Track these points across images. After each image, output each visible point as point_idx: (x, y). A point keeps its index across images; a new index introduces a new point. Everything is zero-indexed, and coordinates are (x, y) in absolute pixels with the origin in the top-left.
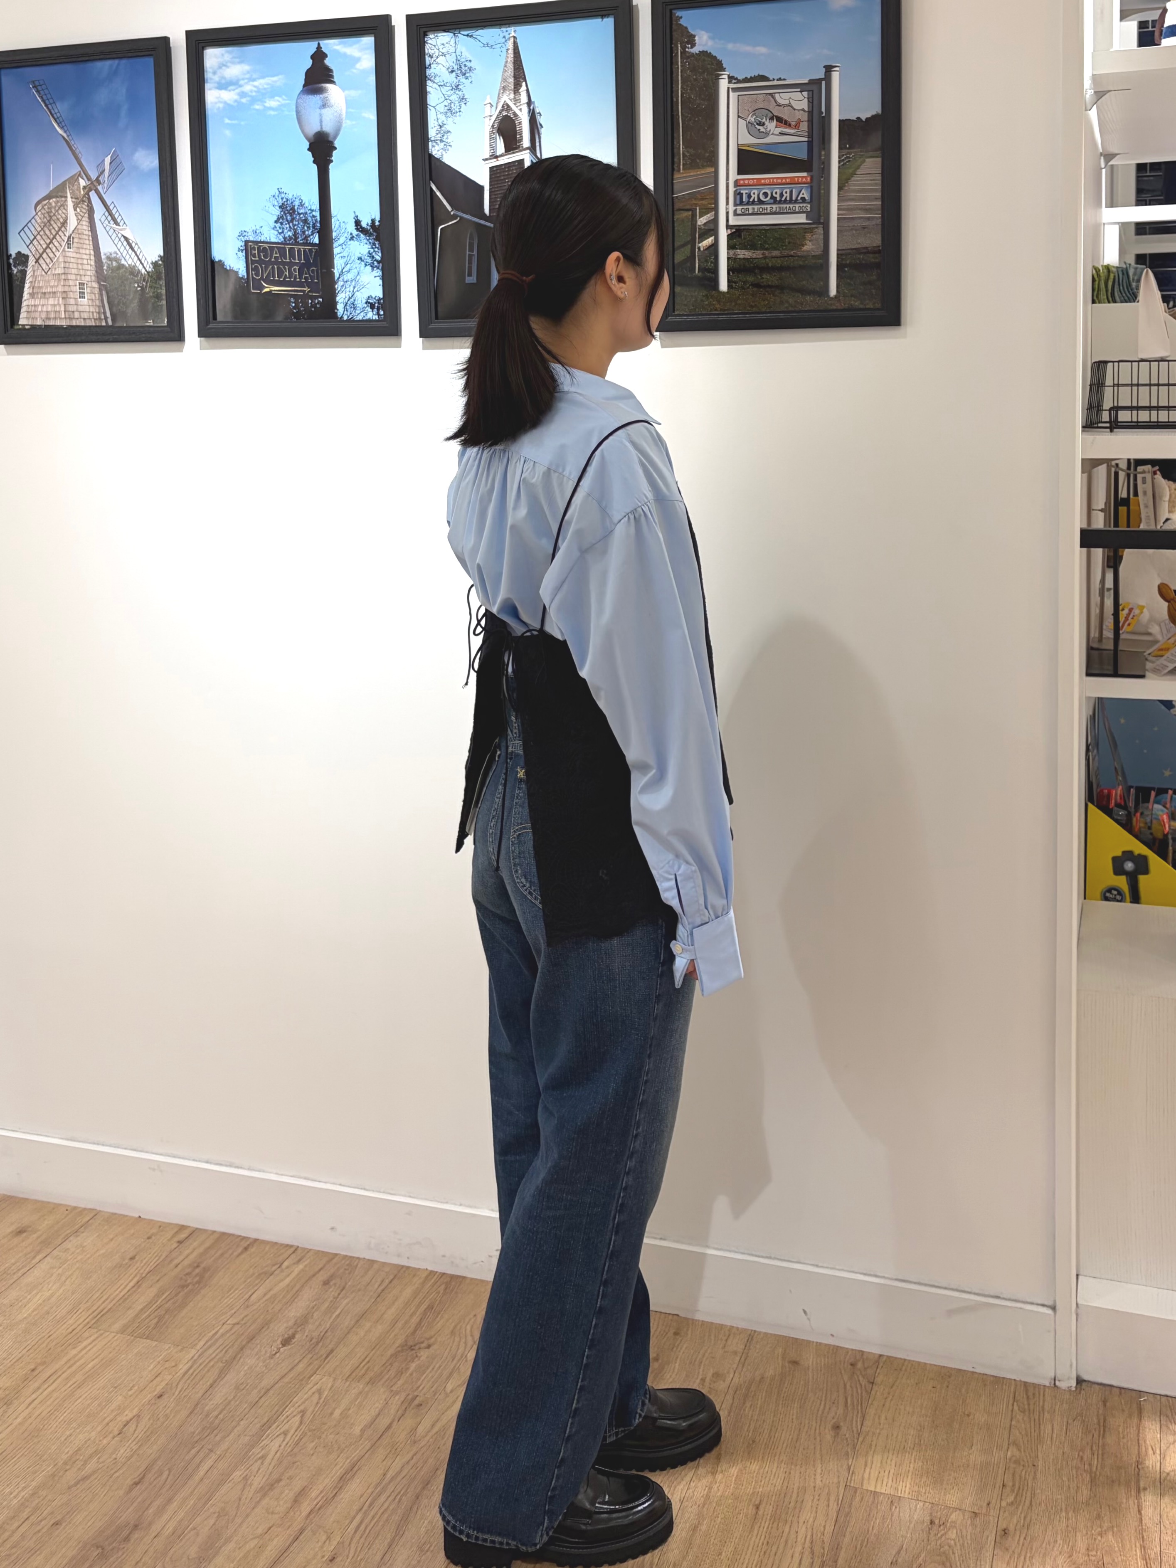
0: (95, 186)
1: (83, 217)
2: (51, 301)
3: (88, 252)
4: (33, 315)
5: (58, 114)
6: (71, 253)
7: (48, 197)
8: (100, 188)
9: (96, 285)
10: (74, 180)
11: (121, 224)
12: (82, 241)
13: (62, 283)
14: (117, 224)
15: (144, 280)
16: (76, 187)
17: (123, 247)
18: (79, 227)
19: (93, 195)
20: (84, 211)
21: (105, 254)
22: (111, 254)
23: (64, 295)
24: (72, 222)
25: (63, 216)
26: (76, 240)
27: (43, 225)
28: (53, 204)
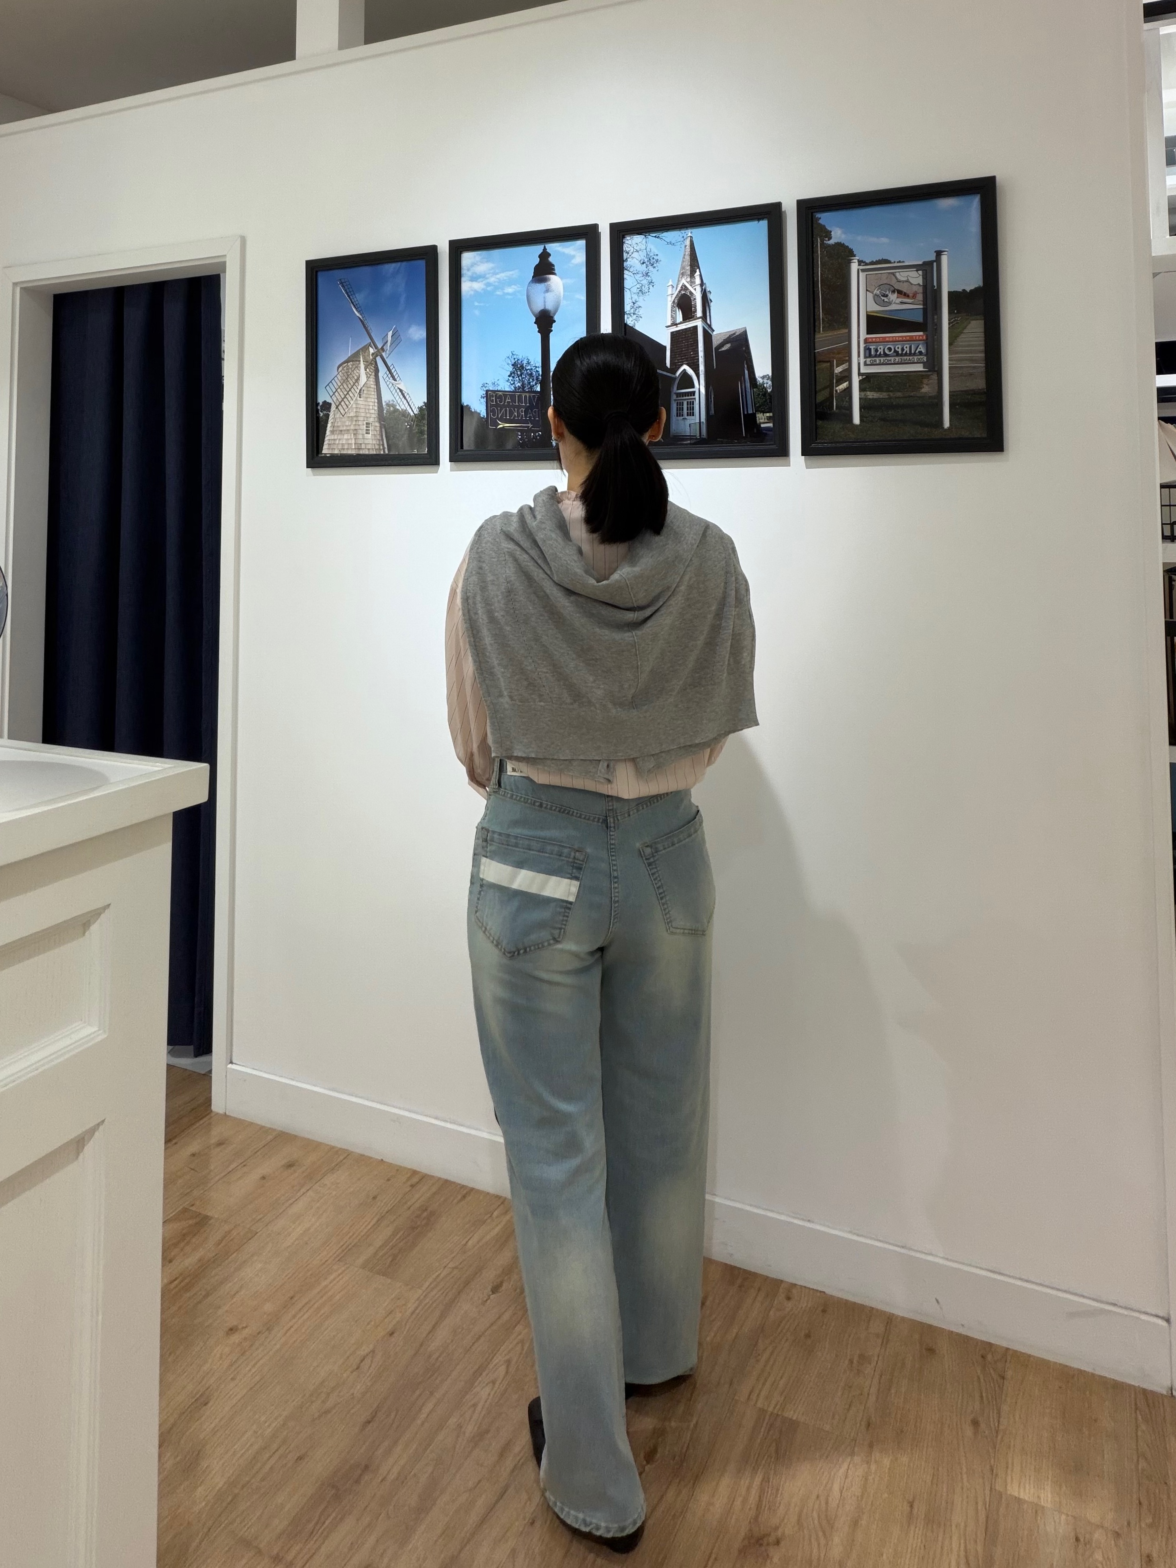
0: (380, 353)
1: (370, 375)
2: (346, 436)
3: (373, 400)
4: (332, 447)
5: (355, 300)
6: (361, 401)
7: (347, 362)
8: (384, 354)
9: (377, 424)
10: (365, 349)
11: (397, 380)
12: (369, 393)
13: (354, 423)
14: (395, 380)
15: (412, 421)
16: (366, 354)
17: (398, 397)
18: (368, 382)
19: (379, 359)
20: (372, 371)
21: (385, 402)
22: (389, 402)
23: (355, 432)
24: (363, 379)
25: (357, 374)
26: (365, 392)
27: (342, 381)
28: (351, 367)
